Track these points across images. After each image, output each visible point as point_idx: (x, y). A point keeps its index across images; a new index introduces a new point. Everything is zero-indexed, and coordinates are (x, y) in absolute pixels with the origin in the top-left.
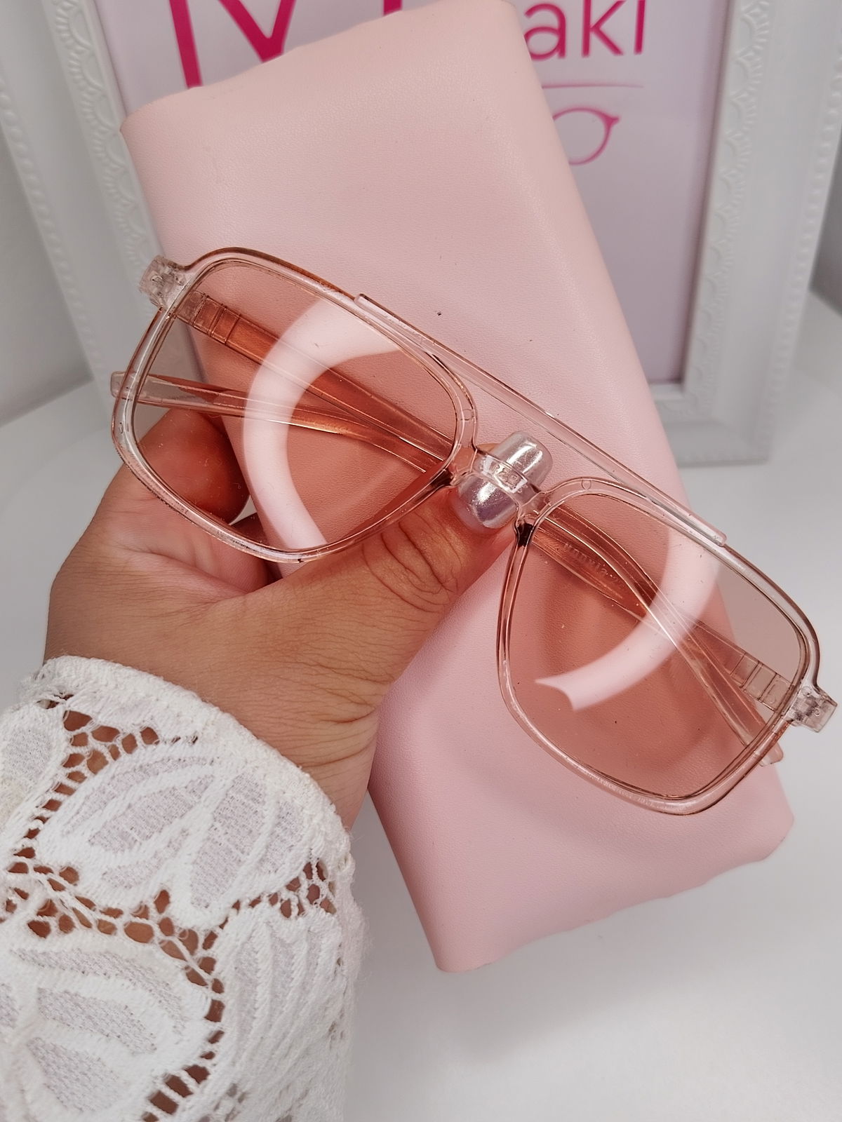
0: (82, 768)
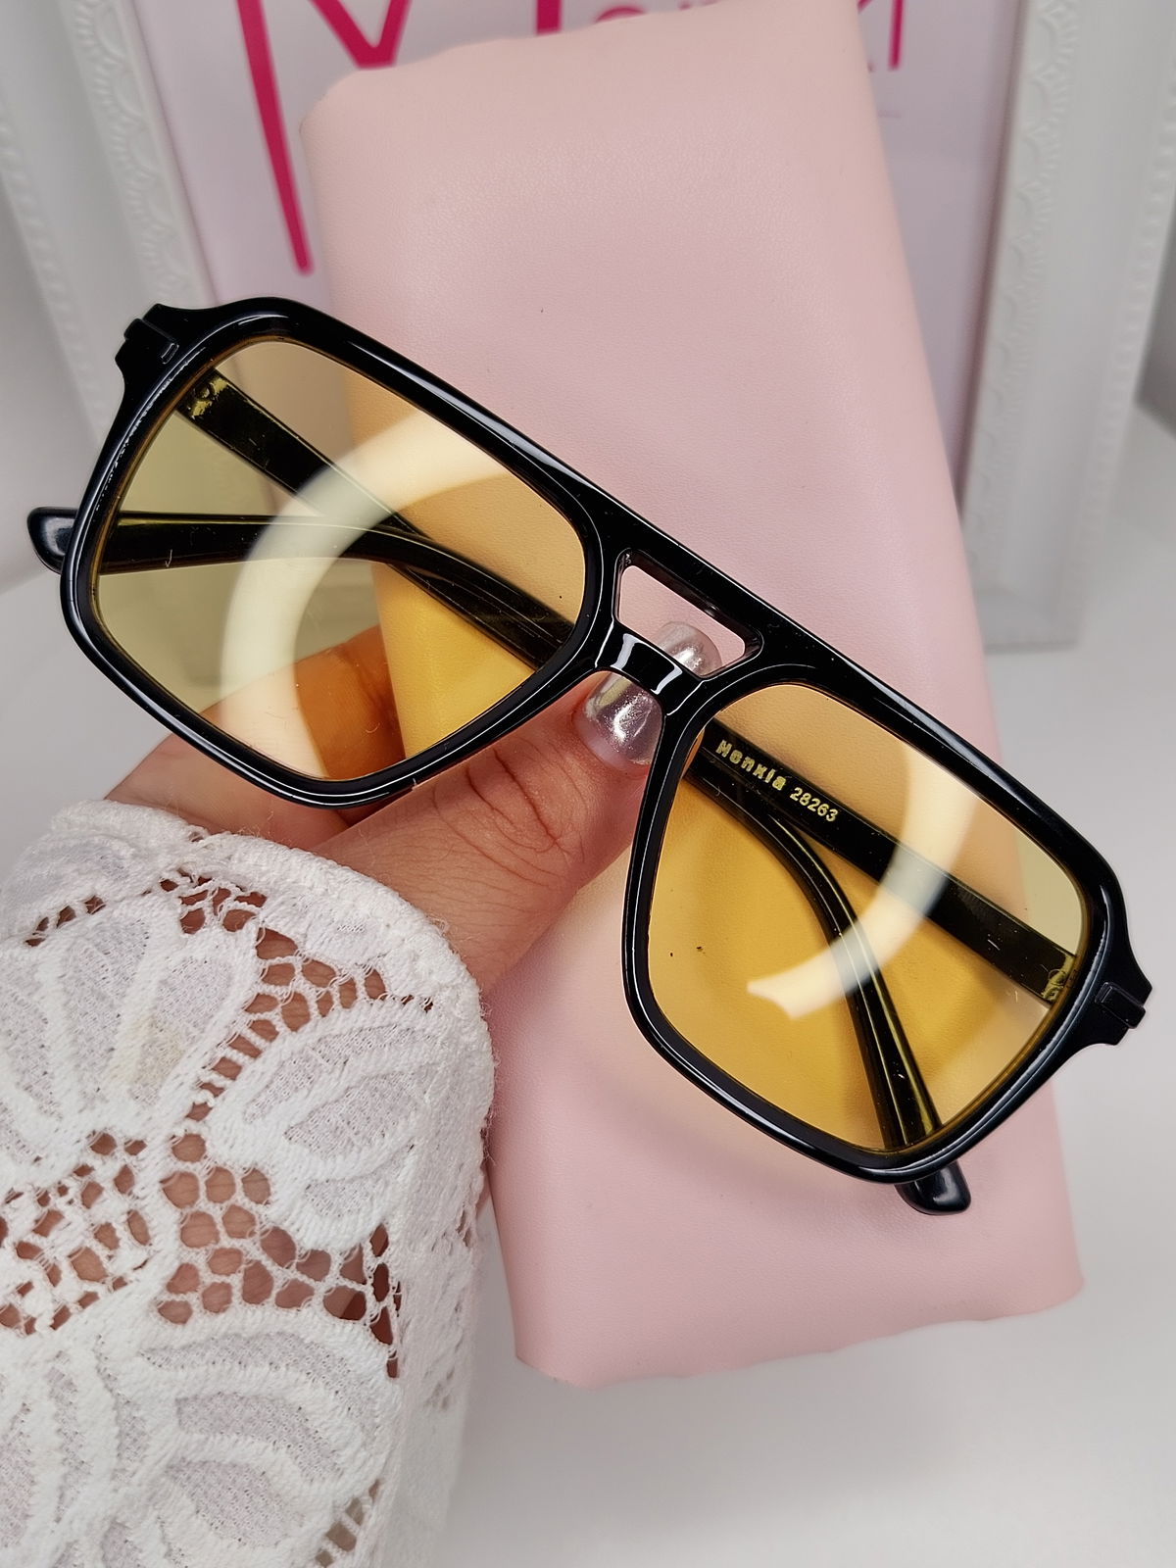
0: (274, 1016)
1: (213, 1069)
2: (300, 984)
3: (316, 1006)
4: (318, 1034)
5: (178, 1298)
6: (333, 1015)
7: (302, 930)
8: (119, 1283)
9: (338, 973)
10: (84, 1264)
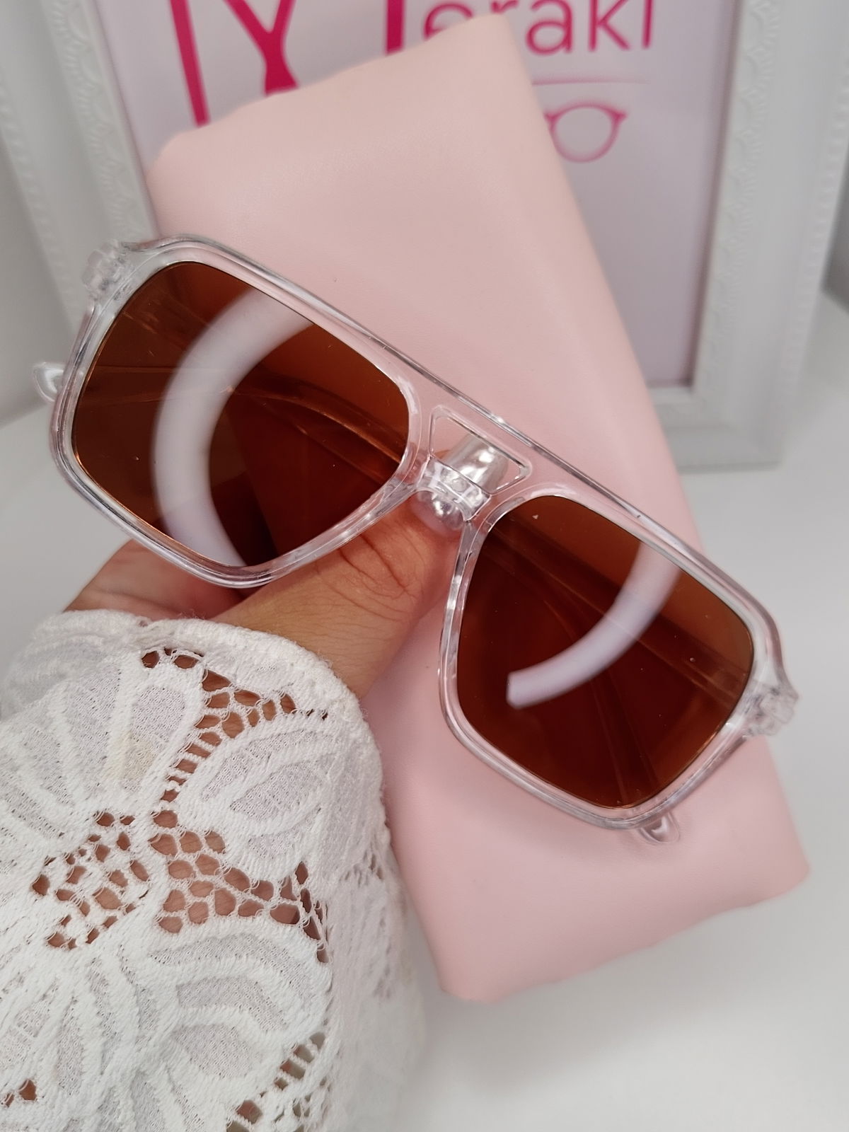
0: (217, 729)
1: (177, 767)
2: (235, 707)
3: (247, 720)
4: (249, 740)
5: (172, 915)
6: (259, 726)
7: (232, 672)
8: (130, 908)
9: (261, 697)
10: (104, 898)
